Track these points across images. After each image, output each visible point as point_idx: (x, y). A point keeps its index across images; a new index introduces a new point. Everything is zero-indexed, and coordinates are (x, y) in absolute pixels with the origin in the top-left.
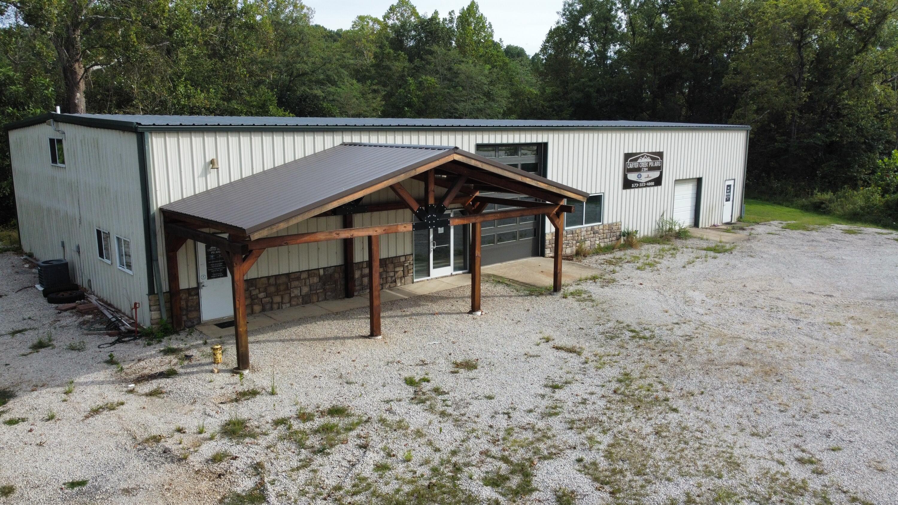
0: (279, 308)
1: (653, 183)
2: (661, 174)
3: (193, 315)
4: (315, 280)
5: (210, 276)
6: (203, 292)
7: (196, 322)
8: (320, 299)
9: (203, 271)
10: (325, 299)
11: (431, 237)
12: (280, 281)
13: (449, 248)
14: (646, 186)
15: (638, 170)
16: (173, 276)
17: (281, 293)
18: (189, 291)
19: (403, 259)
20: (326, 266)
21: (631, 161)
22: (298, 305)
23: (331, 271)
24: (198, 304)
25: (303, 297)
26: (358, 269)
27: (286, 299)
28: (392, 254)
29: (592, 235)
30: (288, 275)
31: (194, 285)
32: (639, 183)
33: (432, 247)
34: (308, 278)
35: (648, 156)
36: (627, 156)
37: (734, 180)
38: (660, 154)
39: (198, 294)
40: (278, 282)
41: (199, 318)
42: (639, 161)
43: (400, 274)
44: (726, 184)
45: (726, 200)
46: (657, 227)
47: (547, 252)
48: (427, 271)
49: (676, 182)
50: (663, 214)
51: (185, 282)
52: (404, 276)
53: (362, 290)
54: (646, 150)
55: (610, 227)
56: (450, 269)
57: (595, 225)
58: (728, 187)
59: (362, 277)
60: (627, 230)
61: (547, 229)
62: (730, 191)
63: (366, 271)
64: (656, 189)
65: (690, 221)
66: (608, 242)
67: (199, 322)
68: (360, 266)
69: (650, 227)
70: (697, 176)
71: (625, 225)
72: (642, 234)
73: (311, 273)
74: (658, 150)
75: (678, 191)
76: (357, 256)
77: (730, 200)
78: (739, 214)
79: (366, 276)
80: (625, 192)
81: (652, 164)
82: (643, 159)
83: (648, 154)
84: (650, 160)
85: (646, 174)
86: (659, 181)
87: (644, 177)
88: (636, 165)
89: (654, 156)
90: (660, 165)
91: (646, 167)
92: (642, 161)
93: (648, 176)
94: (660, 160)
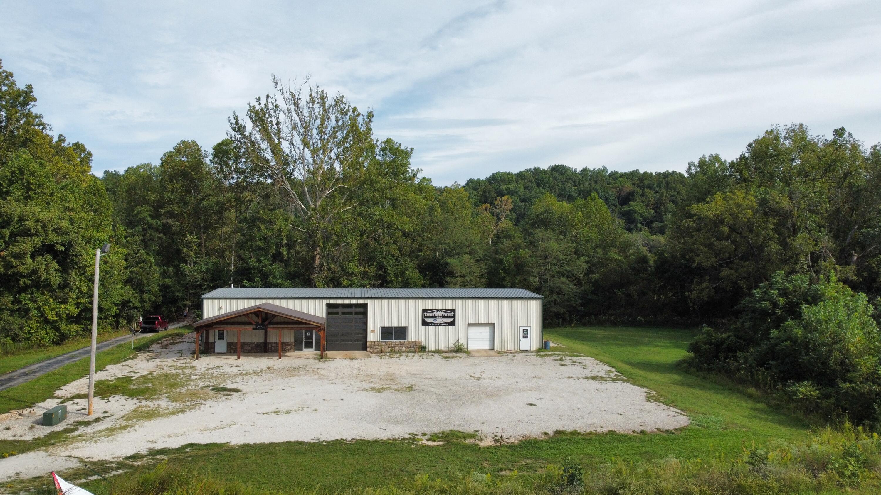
1: (447, 324)
2: (454, 320)
3: (212, 350)
4: (254, 345)
5: (219, 339)
6: (216, 344)
8: (255, 352)
9: (217, 338)
10: (257, 352)
11: (304, 337)
13: (312, 342)
15: (435, 317)
16: (207, 338)
18: (211, 343)
19: (289, 343)
20: (258, 341)
21: (427, 313)
22: (247, 352)
23: (259, 343)
24: (214, 347)
25: (249, 350)
27: (243, 350)
28: (286, 341)
29: (400, 345)
30: (243, 343)
31: (214, 341)
32: (435, 323)
33: (304, 340)
37: (531, 326)
38: (454, 311)
39: (214, 344)
41: (214, 350)
43: (289, 348)
44: (522, 329)
45: (523, 337)
46: (453, 346)
47: (369, 349)
48: (302, 350)
49: (469, 325)
50: (458, 340)
51: (211, 340)
52: (290, 349)
53: (272, 351)
54: (440, 308)
55: (413, 343)
56: (312, 350)
57: (402, 341)
58: (524, 330)
59: (272, 347)
60: (427, 345)
61: (368, 340)
62: (527, 333)
63: (274, 345)
64: (450, 327)
65: (488, 346)
66: (412, 349)
67: (214, 352)
68: (271, 343)
69: (447, 346)
70: (490, 322)
71: (425, 343)
72: (440, 349)
73: (252, 343)
74: (450, 308)
75: (472, 329)
76: (270, 339)
77: (527, 337)
78: (538, 346)
79: (274, 347)
80: (424, 327)
81: (446, 315)
82: (438, 313)
83: (442, 310)
84: (443, 313)
85: (441, 320)
86: (453, 324)
87: (439, 321)
88: (432, 315)
89: (447, 311)
90: (452, 316)
91: (441, 316)
92: (436, 313)
93: (443, 321)
94: (452, 313)
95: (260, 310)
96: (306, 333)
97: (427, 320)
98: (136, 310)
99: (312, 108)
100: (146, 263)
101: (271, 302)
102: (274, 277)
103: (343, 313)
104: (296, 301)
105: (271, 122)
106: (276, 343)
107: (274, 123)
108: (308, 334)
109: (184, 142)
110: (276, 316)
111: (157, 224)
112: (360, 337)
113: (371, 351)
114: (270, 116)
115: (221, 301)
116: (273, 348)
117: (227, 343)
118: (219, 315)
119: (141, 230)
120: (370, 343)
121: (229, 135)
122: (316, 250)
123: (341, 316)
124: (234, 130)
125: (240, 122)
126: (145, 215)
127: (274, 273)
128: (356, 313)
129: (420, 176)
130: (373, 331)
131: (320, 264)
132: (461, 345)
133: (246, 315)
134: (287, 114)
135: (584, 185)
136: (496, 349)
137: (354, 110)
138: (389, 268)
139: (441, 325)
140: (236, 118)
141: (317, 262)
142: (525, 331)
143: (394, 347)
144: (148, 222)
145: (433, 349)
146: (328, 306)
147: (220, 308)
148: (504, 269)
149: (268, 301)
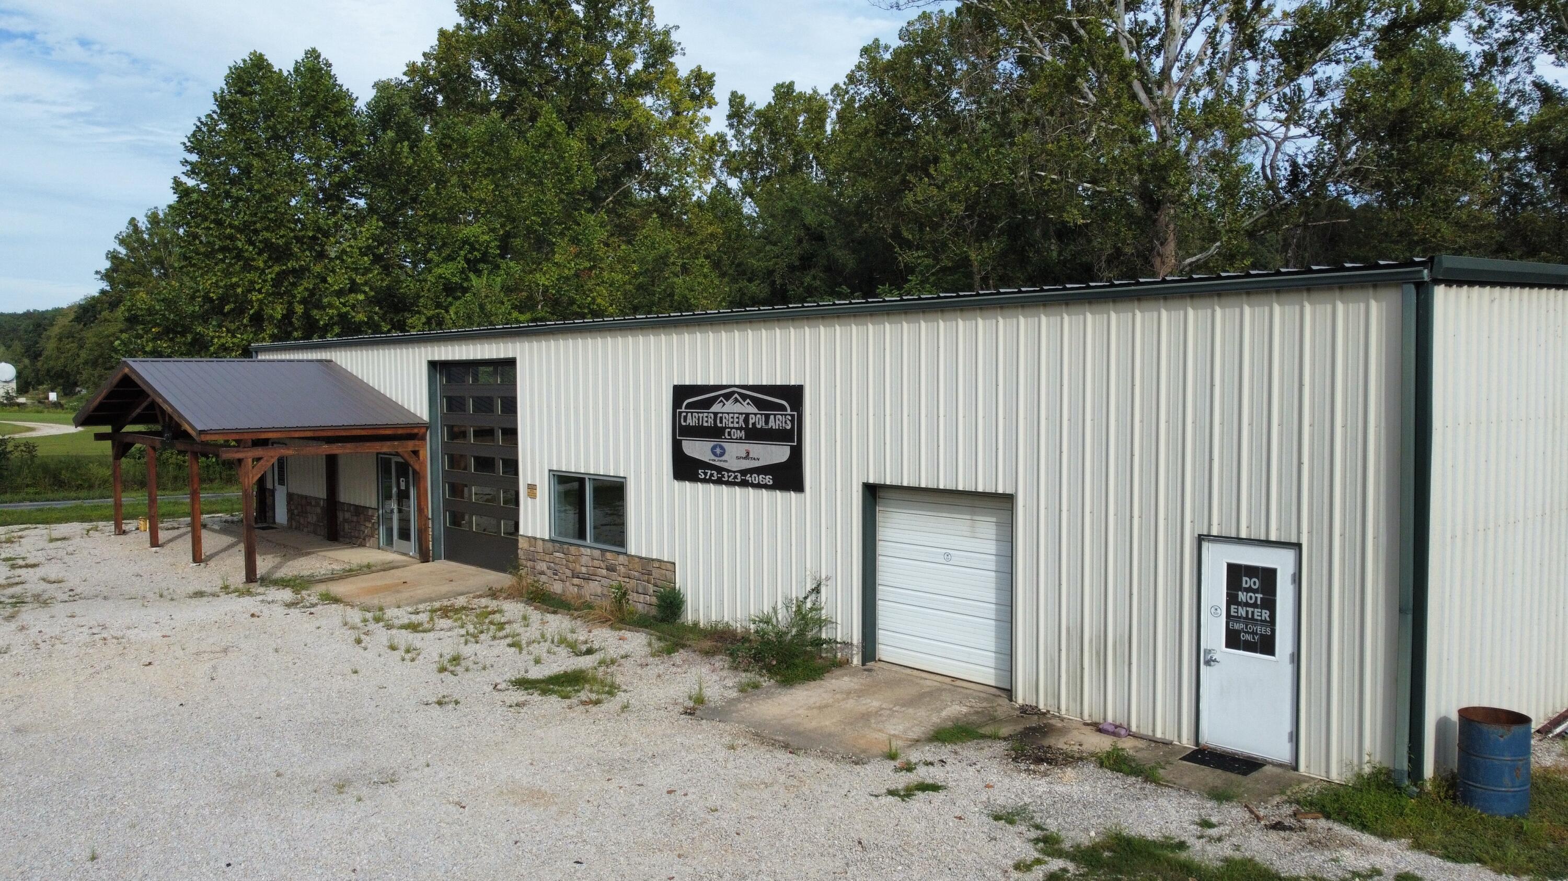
1: (768, 480)
2: (797, 454)
11: (394, 492)
13: (409, 516)
14: (744, 484)
15: (715, 432)
17: (304, 515)
19: (370, 512)
21: (689, 406)
27: (306, 522)
32: (720, 470)
33: (395, 505)
35: (744, 397)
36: (681, 393)
37: (1298, 546)
38: (793, 395)
40: (302, 503)
42: (716, 408)
43: (369, 531)
44: (1218, 557)
47: (522, 573)
49: (873, 492)
50: (819, 588)
54: (740, 378)
55: (645, 567)
57: (611, 550)
58: (1235, 573)
61: (522, 527)
62: (1269, 604)
64: (781, 497)
70: (986, 485)
71: (684, 578)
75: (899, 525)
77: (1266, 646)
78: (1374, 751)
80: (682, 486)
81: (761, 423)
82: (730, 407)
83: (744, 392)
84: (753, 409)
85: (743, 449)
86: (791, 475)
87: (734, 455)
88: (708, 418)
89: (765, 397)
90: (789, 427)
91: (740, 429)
92: (725, 409)
93: (747, 457)
94: (789, 412)
108: (402, 484)
117: (288, 494)
120: (528, 546)
123: (467, 416)
139: (743, 480)
142: (1251, 585)
145: (714, 620)
146: (436, 372)
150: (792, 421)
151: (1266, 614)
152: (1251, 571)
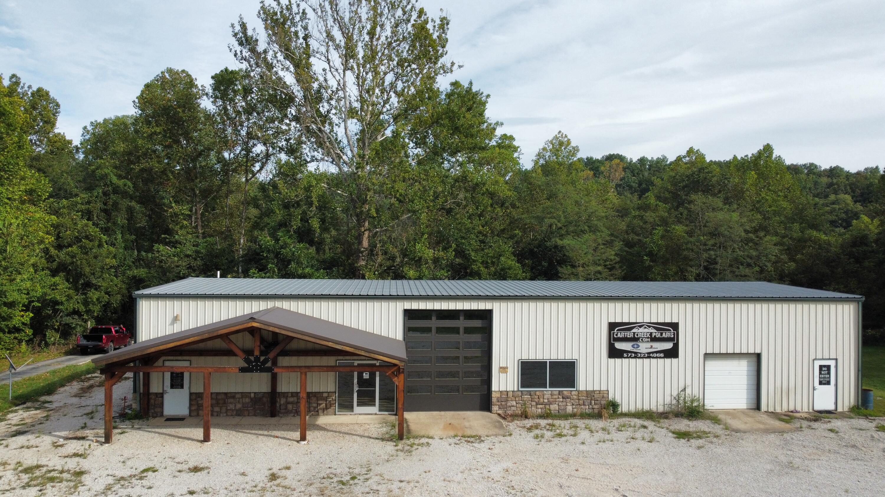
0: (217, 416)
1: (662, 355)
3: (158, 410)
4: (247, 400)
5: (172, 386)
6: (165, 396)
7: (159, 415)
8: (250, 414)
9: (168, 383)
10: (255, 415)
11: (356, 381)
12: (219, 397)
13: (375, 391)
14: (649, 357)
15: (633, 339)
16: (145, 384)
17: (221, 405)
18: (156, 394)
19: (325, 395)
20: (257, 391)
21: (618, 330)
22: (232, 415)
23: (260, 395)
24: (162, 404)
25: (237, 411)
26: (284, 397)
27: (224, 410)
28: (317, 390)
29: (561, 400)
30: (226, 394)
31: (161, 391)
32: (636, 353)
33: (356, 388)
34: (242, 398)
35: (649, 327)
36: (612, 326)
37: (837, 360)
38: (675, 326)
39: (162, 397)
40: (218, 398)
41: (162, 412)
42: (634, 331)
43: (323, 405)
44: (817, 364)
45: (821, 383)
46: (674, 402)
47: (495, 408)
48: (350, 408)
49: (708, 356)
50: (684, 390)
51: (155, 388)
52: (327, 408)
53: (287, 412)
54: (647, 320)
55: (590, 394)
56: (375, 409)
57: (566, 390)
58: (821, 367)
59: (288, 403)
60: (618, 400)
61: (495, 387)
62: (829, 373)
63: (291, 399)
64: (668, 361)
65: (745, 401)
66: (586, 409)
67: (162, 415)
68: (285, 395)
69: (661, 401)
70: (751, 351)
71: (614, 395)
72: (646, 407)
73: (244, 395)
74: (668, 320)
75: (712, 365)
76: (283, 387)
77: (828, 383)
78: (853, 402)
79: (292, 403)
80: (612, 360)
81: (658, 335)
82: (641, 330)
83: (650, 325)
84: (654, 331)
85: (649, 345)
86: (673, 353)
87: (644, 347)
88: (629, 334)
89: (660, 327)
90: (672, 336)
91: (648, 338)
92: (639, 331)
93: (652, 347)
94: (672, 331)
95: (255, 325)
96: (360, 376)
97: (619, 346)
98: (76, 317)
99: (356, 13)
100: (91, 241)
101: (285, 305)
102: (299, 263)
103: (440, 330)
104: (339, 304)
105: (296, 33)
106: (296, 394)
107: (301, 35)
108: (366, 376)
109: (170, 71)
110: (292, 338)
111: (125, 185)
112: (476, 381)
113: (500, 412)
114: (294, 24)
115: (177, 303)
116: (290, 407)
117: (191, 394)
118: (174, 334)
119: (101, 194)
120: (498, 395)
121: (233, 50)
122: (364, 226)
123: (433, 336)
124: (241, 44)
125: (250, 33)
126: (106, 171)
127: (299, 256)
128: (468, 331)
129: (499, 132)
130: (503, 369)
131: (369, 245)
132: (692, 401)
133: (225, 337)
134: (319, 13)
135: (643, 176)
136: (764, 407)
137: (421, 12)
138: (473, 254)
139: (649, 356)
140: (243, 26)
141: (365, 243)
142: (825, 369)
143: (550, 403)
144: (111, 182)
145: (632, 409)
146: (409, 314)
147: (176, 319)
148: (650, 254)
149: (279, 304)
150: (674, 335)
151: (828, 376)
152: (825, 366)
